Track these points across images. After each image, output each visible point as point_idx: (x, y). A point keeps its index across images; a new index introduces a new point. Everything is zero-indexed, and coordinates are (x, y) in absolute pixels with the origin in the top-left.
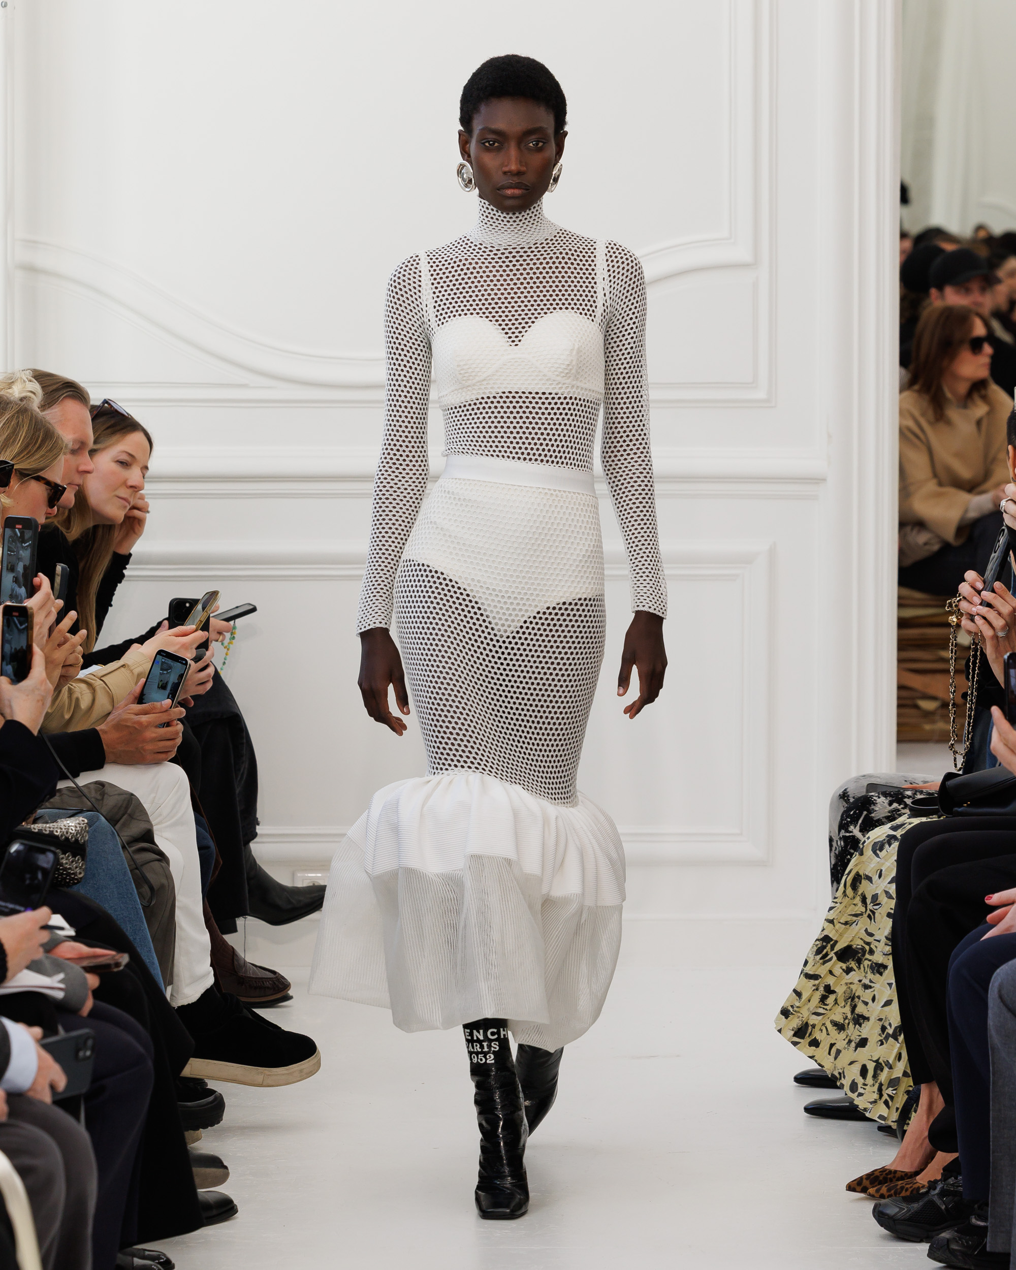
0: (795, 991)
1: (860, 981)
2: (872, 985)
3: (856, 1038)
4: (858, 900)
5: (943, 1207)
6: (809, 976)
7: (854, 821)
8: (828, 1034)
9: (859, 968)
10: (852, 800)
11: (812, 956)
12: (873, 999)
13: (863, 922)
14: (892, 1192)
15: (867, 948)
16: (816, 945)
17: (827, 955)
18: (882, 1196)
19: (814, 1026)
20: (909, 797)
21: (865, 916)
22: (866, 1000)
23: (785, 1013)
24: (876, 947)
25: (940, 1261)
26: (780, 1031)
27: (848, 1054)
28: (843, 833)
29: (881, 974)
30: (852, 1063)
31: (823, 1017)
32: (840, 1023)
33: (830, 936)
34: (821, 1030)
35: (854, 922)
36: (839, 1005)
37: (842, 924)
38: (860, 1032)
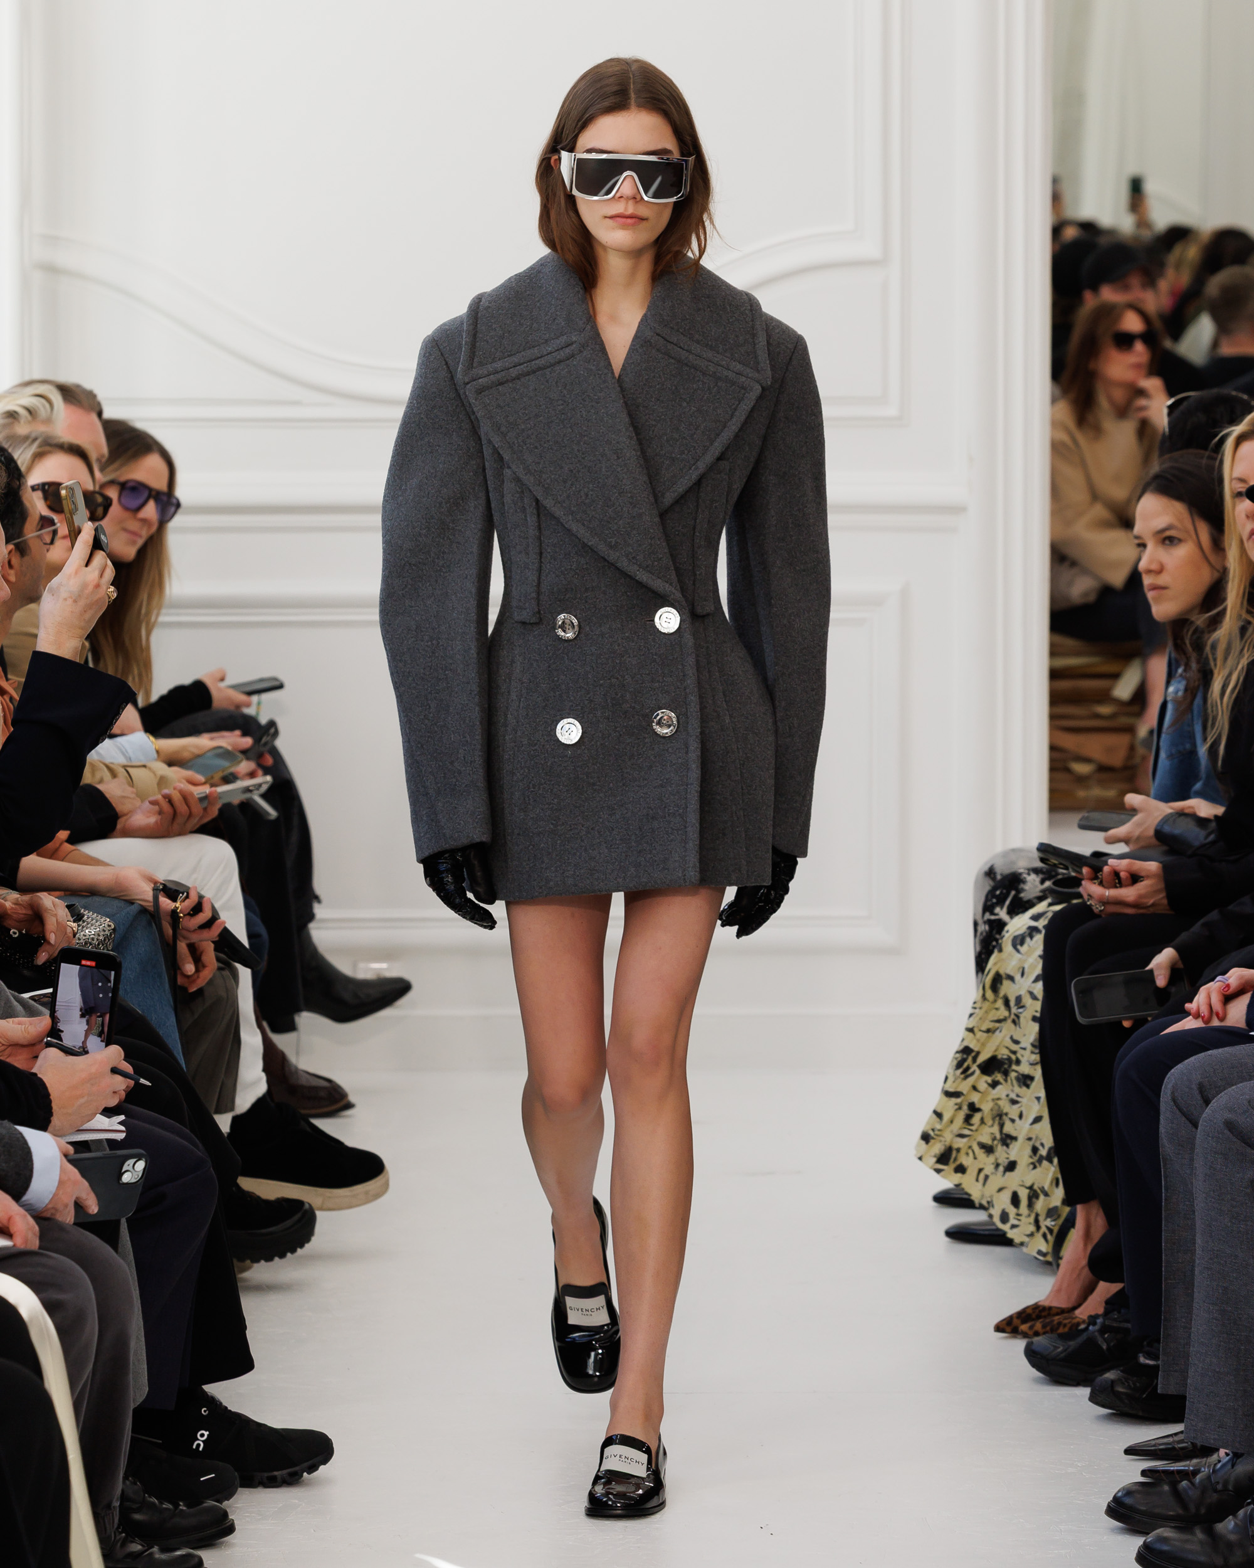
0: (935, 1112)
1: (1007, 1096)
2: (1019, 1099)
3: (1004, 1161)
4: (1001, 1002)
5: (1105, 1347)
6: (948, 1094)
7: (1001, 902)
8: (975, 1158)
9: (1006, 1080)
10: (999, 877)
11: (951, 1071)
12: (1021, 1116)
13: (1008, 1029)
14: (1048, 1328)
15: (1013, 1057)
16: (956, 1059)
17: (968, 1068)
18: (1037, 1334)
19: (958, 1150)
21: (1009, 1021)
22: (1013, 1117)
23: (926, 1137)
24: (1022, 1056)
25: (1103, 1406)
26: (920, 1158)
27: (997, 1180)
28: (987, 916)
29: (1029, 1086)
30: (1000, 1190)
31: (969, 1140)
32: (987, 1144)
33: (972, 1046)
34: (967, 1154)
35: (998, 1028)
36: (985, 1124)
37: (984, 1032)
38: (1008, 1154)
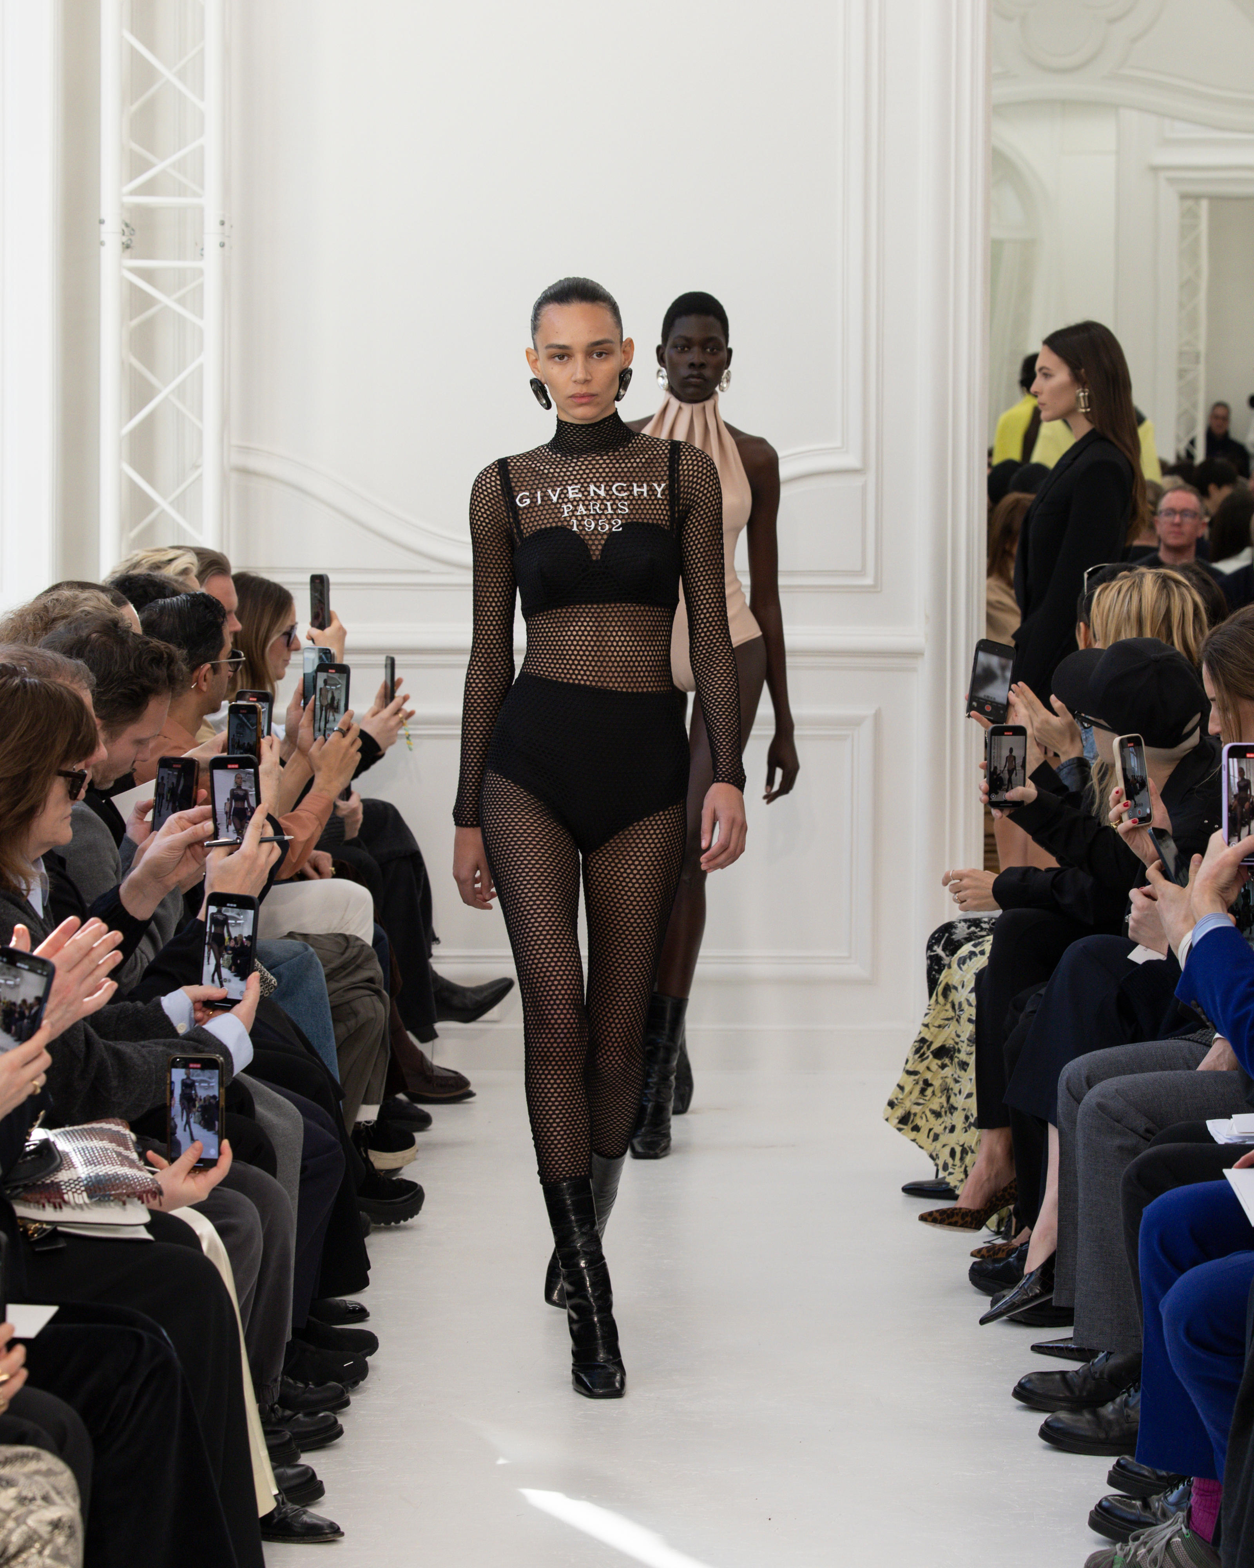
0: (899, 1086)
1: (951, 1076)
2: (959, 1079)
3: (949, 1125)
4: (949, 1006)
6: (909, 1073)
7: (938, 942)
8: (927, 1121)
9: (950, 1065)
11: (911, 1056)
12: (960, 1092)
13: (953, 1026)
15: (956, 1047)
16: (915, 1046)
17: (924, 1054)
19: (915, 1115)
20: (985, 922)
21: (954, 1020)
22: (956, 1092)
23: (891, 1104)
24: (962, 1046)
26: (887, 1120)
27: (942, 1139)
29: (965, 1070)
30: (944, 1146)
31: (923, 1107)
32: (937, 1111)
33: (927, 1037)
34: (921, 1118)
35: (947, 1024)
36: (936, 1096)
37: (936, 1027)
38: (951, 1119)
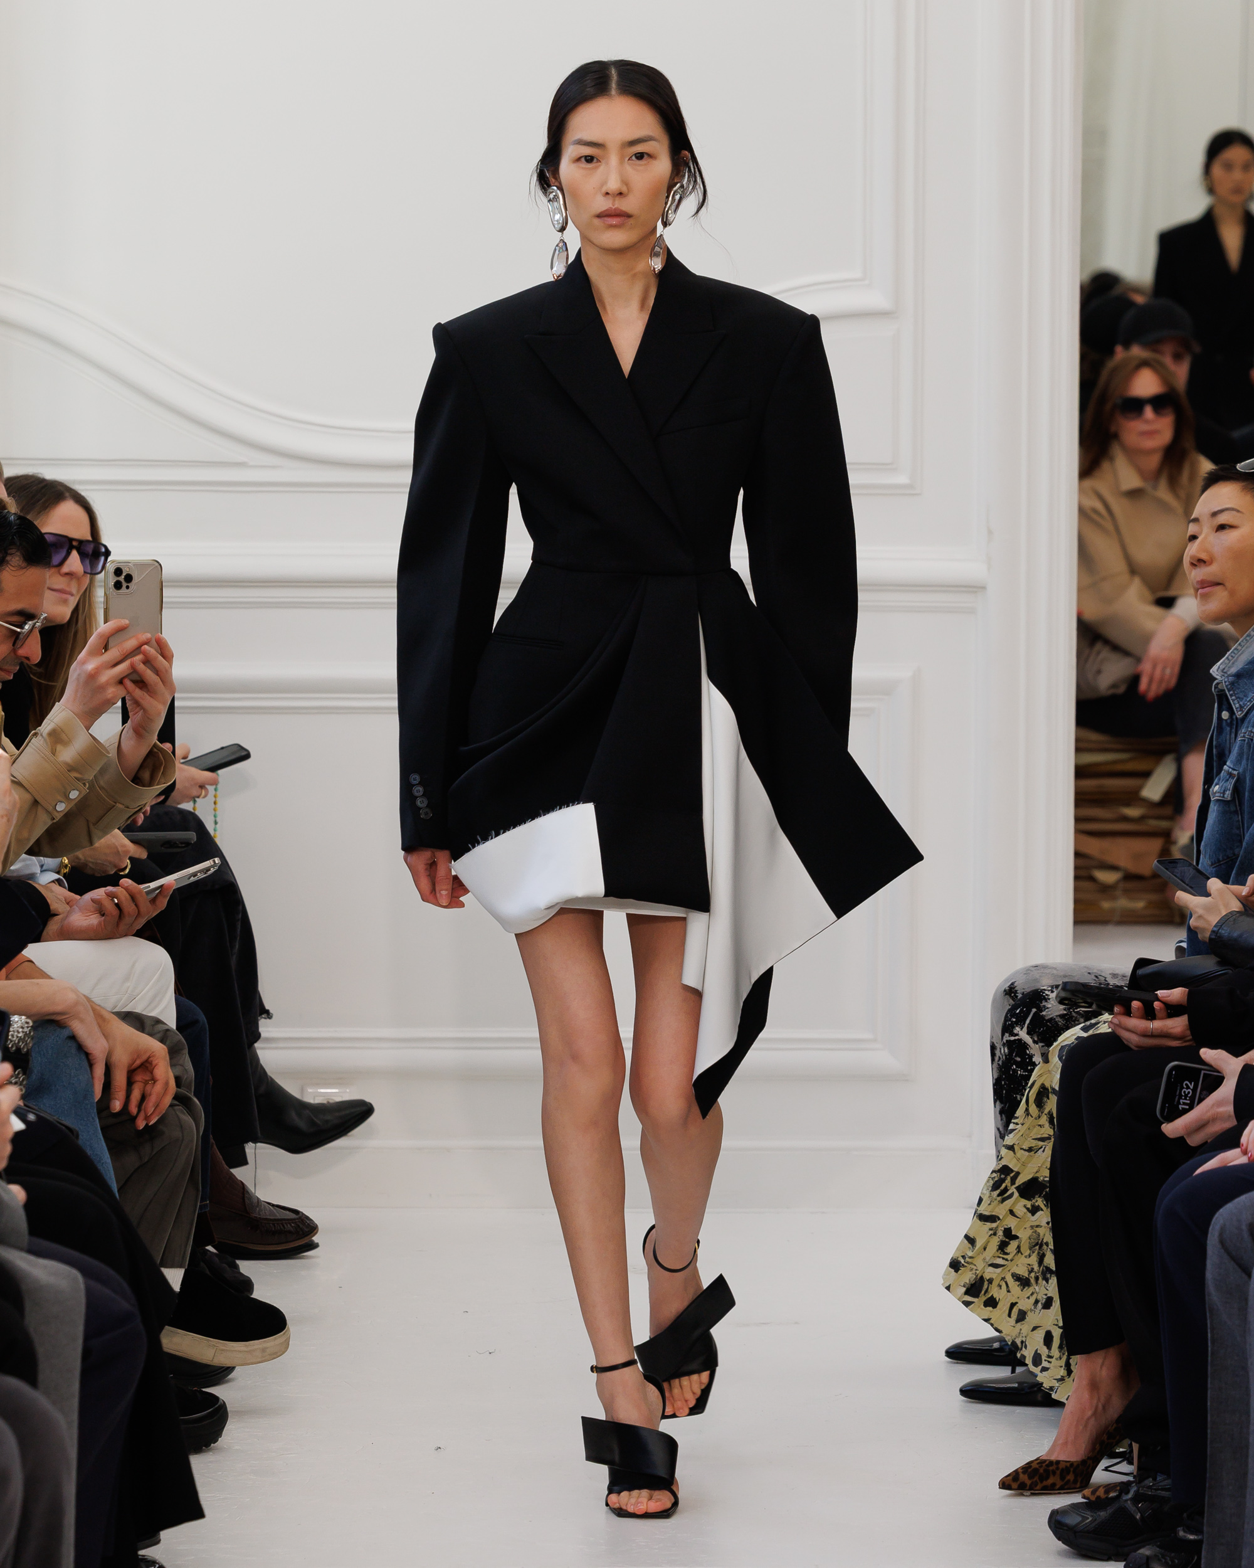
0: (967, 1237)
1: (1046, 1224)
3: (1042, 1298)
4: (1043, 1121)
5: (1138, 1516)
6: (983, 1218)
7: (1021, 1022)
8: (1009, 1291)
9: (1044, 1207)
10: (1020, 996)
11: (987, 1193)
16: (993, 1179)
17: (1006, 1190)
19: (990, 1282)
22: (1052, 1248)
23: (955, 1265)
26: (949, 1288)
27: (1033, 1317)
28: (1007, 1037)
30: (1034, 1329)
31: (1003, 1270)
32: (1023, 1276)
33: (1010, 1166)
34: (1000, 1286)
35: (1041, 1147)
36: (1022, 1254)
37: (1025, 1150)
38: (1047, 1290)
